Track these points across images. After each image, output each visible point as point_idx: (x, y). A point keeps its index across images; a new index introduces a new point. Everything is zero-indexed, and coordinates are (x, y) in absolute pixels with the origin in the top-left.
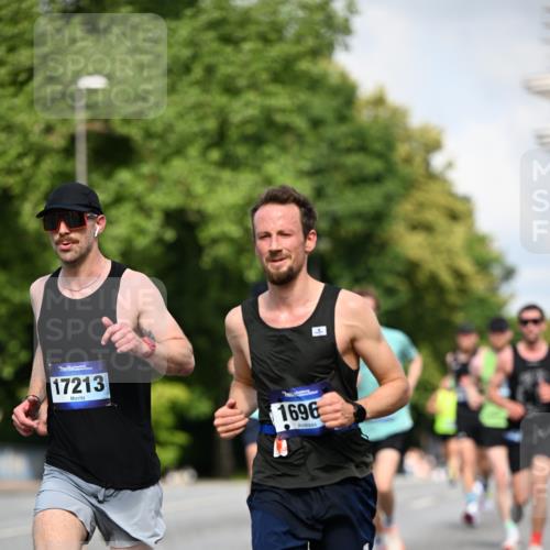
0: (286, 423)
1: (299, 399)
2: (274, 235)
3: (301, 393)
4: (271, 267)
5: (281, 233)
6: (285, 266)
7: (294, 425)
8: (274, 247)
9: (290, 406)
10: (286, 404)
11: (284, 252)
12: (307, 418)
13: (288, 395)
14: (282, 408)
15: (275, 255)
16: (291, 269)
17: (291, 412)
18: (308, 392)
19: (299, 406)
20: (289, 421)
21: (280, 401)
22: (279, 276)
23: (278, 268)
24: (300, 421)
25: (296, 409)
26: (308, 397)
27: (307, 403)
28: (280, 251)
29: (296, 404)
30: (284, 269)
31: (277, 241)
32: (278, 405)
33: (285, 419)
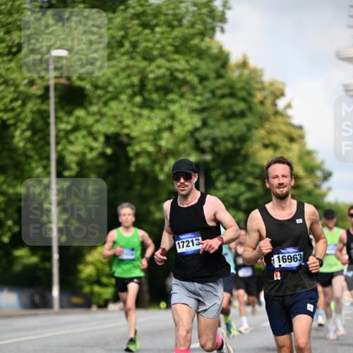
1: (289, 252)
2: (280, 177)
3: (290, 250)
4: (278, 191)
5: (283, 176)
6: (285, 190)
7: (283, 265)
8: (281, 182)
9: (283, 257)
10: (281, 256)
11: (285, 184)
13: (283, 251)
14: (279, 257)
15: (281, 185)
17: (283, 259)
18: (294, 250)
20: (281, 263)
21: (278, 254)
22: (283, 195)
23: (282, 191)
24: (287, 263)
26: (293, 252)
27: (292, 255)
28: (283, 184)
29: (287, 255)
30: (285, 192)
31: (282, 179)
32: (277, 256)
33: (279, 262)
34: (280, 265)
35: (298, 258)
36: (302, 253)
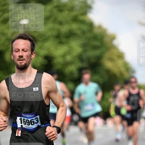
0: (22, 124)
2: (21, 50)
3: (28, 116)
4: (18, 62)
5: (23, 50)
7: (24, 126)
8: (21, 54)
9: (24, 119)
11: (24, 57)
12: (29, 125)
13: (24, 115)
14: (21, 119)
16: (25, 64)
17: (24, 121)
18: (31, 116)
19: (27, 120)
20: (23, 124)
21: (21, 116)
22: (21, 66)
23: (21, 63)
25: (26, 121)
26: (30, 118)
27: (29, 120)
28: (22, 56)
29: (26, 119)
30: (23, 64)
31: (22, 52)
32: (20, 118)
33: (21, 123)
34: (22, 126)
35: (35, 121)
36: (38, 117)
